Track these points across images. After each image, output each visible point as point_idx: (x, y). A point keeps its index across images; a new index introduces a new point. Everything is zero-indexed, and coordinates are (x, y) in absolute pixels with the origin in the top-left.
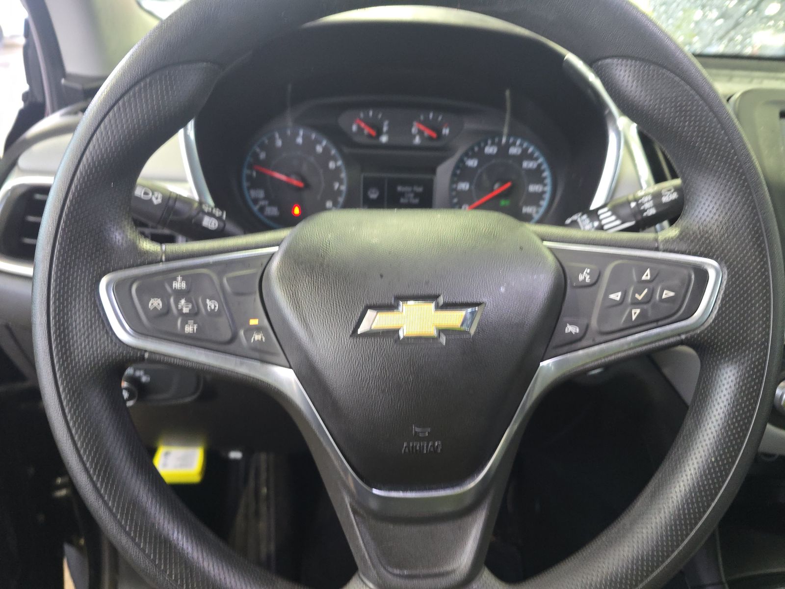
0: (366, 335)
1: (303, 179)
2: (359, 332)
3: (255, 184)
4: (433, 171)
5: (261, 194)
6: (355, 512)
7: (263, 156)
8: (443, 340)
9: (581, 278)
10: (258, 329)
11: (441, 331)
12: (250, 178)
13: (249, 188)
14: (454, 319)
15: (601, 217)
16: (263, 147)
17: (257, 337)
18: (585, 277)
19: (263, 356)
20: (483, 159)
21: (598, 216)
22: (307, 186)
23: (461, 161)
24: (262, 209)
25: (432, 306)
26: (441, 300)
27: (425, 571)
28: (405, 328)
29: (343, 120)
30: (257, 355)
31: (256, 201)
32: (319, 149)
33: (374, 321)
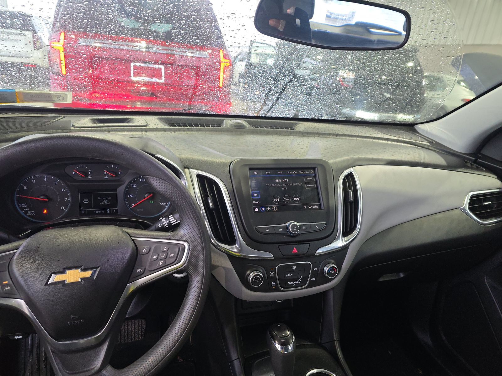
0: (51, 284)
1: (47, 197)
2: (48, 283)
3: (21, 201)
4: (116, 190)
5: (25, 205)
6: (53, 352)
7: (25, 187)
8: (83, 283)
9: (143, 251)
10: (7, 285)
11: (82, 279)
12: (18, 198)
13: (18, 203)
14: (88, 274)
15: (170, 219)
16: (25, 184)
17: (7, 288)
18: (145, 251)
19: (10, 295)
20: (139, 183)
21: (169, 218)
22: (50, 199)
23: (129, 185)
24: (26, 212)
25: (80, 270)
26: (83, 267)
27: (83, 370)
28: (67, 279)
29: (68, 170)
30: (6, 295)
31: (22, 209)
32: (56, 183)
33: (55, 278)
